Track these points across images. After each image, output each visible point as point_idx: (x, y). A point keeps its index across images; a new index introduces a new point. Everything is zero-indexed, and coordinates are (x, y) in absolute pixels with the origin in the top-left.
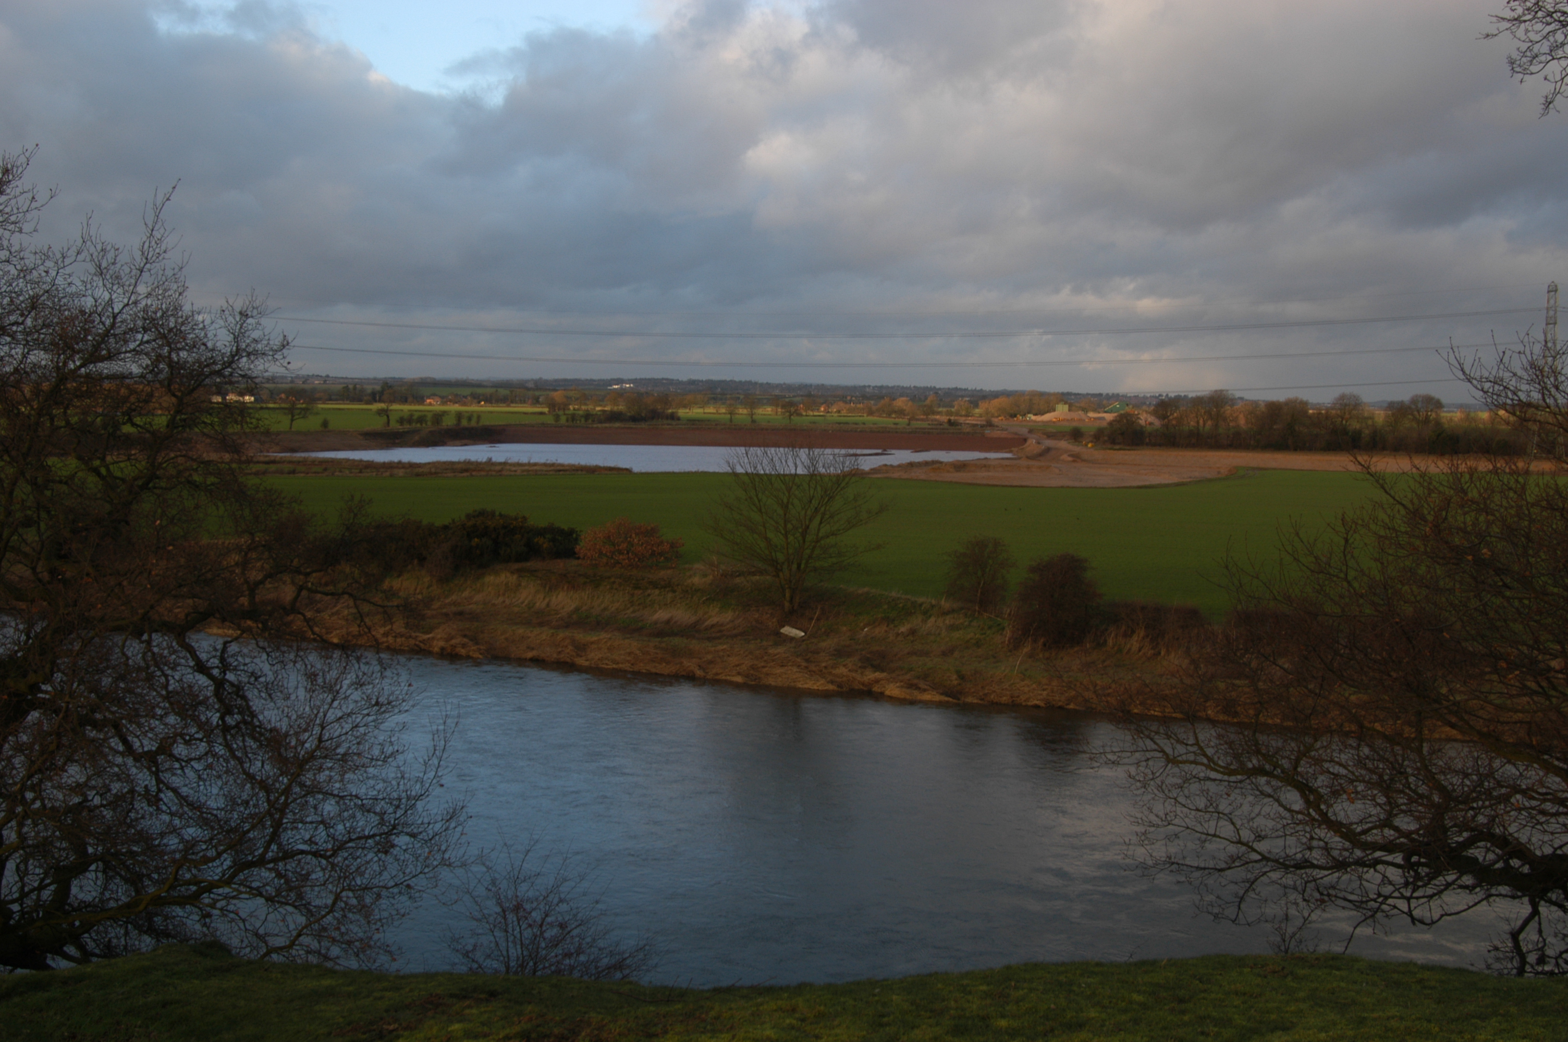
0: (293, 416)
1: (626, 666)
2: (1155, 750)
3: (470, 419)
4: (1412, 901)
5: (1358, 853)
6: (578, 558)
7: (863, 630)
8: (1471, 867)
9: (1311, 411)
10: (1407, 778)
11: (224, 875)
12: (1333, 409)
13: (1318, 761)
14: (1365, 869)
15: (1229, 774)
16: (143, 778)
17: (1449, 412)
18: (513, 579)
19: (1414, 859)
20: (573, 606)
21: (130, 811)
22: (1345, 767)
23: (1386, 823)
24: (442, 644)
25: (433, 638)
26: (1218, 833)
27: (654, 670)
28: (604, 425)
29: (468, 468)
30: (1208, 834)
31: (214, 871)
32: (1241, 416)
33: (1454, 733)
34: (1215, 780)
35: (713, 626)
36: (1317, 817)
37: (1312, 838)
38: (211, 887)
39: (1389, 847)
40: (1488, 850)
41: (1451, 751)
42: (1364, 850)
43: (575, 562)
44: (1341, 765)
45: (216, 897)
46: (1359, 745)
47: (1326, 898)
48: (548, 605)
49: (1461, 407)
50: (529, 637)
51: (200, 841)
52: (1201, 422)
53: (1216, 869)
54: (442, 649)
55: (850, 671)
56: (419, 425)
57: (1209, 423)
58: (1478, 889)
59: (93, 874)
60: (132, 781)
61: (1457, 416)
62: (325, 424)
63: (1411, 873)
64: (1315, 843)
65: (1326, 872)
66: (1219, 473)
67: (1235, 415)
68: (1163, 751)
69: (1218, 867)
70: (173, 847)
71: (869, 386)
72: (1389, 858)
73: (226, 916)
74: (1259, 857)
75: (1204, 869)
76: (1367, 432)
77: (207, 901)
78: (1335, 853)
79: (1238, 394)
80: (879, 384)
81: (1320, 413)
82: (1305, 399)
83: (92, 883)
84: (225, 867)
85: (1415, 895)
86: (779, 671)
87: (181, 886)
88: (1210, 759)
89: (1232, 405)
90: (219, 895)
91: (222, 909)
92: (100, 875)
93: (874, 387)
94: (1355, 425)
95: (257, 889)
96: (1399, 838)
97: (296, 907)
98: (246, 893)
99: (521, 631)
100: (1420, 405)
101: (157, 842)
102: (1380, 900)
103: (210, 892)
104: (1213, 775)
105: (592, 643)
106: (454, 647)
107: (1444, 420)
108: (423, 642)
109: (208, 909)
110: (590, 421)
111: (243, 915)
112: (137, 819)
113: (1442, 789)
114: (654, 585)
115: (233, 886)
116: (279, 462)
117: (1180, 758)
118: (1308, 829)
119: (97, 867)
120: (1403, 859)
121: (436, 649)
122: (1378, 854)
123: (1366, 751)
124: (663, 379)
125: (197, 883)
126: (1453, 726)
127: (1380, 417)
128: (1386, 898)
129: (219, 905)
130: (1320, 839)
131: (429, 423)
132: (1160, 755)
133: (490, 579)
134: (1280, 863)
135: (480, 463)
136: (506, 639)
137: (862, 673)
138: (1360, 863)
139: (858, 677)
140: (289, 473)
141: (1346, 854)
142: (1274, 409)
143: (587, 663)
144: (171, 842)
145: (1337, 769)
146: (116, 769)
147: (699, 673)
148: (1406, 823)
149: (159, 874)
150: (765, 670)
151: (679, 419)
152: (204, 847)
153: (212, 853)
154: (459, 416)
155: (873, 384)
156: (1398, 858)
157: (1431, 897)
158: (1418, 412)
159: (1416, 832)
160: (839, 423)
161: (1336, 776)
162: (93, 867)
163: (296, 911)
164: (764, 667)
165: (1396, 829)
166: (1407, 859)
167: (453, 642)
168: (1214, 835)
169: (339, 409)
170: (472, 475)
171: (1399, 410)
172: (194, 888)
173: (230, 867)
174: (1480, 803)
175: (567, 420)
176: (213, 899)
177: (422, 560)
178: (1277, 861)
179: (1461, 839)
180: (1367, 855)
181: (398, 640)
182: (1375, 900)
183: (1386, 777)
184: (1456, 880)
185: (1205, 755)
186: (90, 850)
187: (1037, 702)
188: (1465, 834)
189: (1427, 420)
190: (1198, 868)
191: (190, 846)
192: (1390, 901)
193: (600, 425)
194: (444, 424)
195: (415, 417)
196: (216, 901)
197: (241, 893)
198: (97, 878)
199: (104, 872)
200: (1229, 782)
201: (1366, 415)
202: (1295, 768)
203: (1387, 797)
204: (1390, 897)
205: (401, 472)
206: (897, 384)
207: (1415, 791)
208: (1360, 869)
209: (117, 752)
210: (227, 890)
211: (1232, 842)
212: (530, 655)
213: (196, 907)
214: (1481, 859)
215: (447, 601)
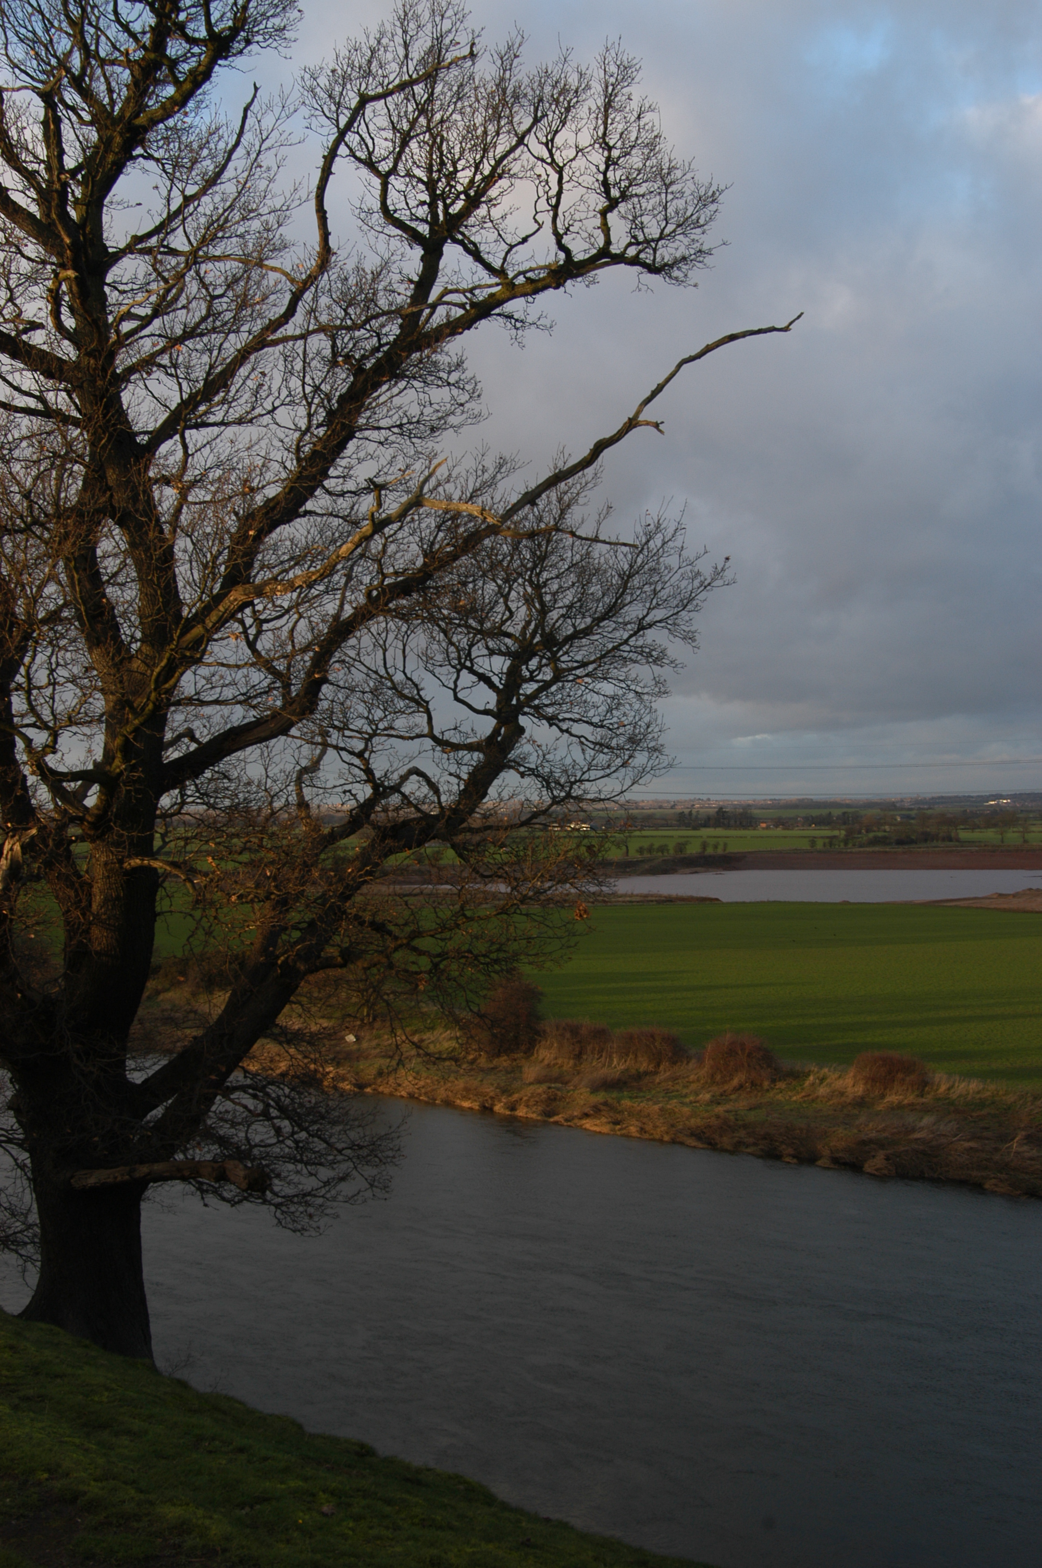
28: (861, 849)
154: (705, 843)
194: (688, 852)
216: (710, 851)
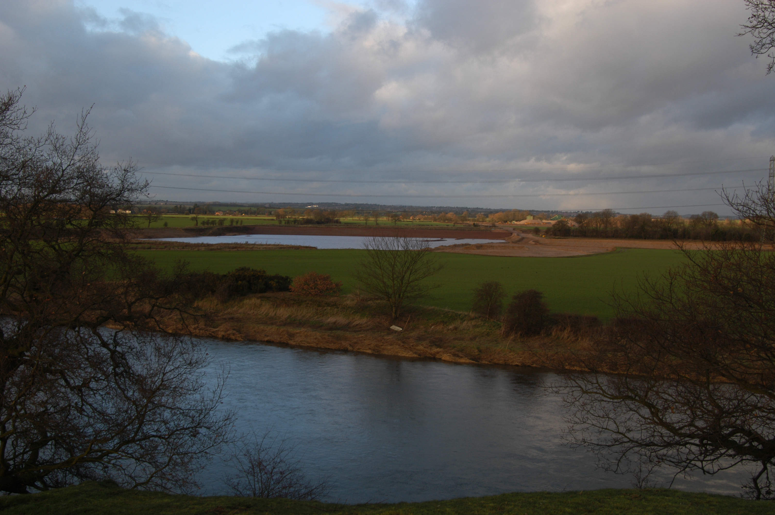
0: (150, 221)
1: (314, 345)
2: (576, 387)
3: (237, 222)
4: (703, 462)
5: (677, 438)
6: (291, 292)
7: (431, 327)
8: (733, 445)
9: (653, 220)
10: (702, 402)
11: (114, 447)
12: (664, 218)
13: (657, 393)
14: (680, 447)
15: (613, 399)
16: (75, 399)
17: (721, 220)
18: (258, 301)
19: (705, 441)
20: (287, 316)
21: (68, 415)
22: (671, 396)
23: (691, 424)
24: (223, 333)
25: (218, 330)
26: (608, 427)
27: (328, 347)
28: (303, 226)
29: (236, 247)
30: (603, 428)
31: (111, 445)
32: (618, 222)
33: (724, 379)
34: (606, 401)
35: (357, 325)
36: (657, 420)
37: (655, 431)
38: (108, 453)
39: (692, 436)
40: (741, 437)
41: (724, 388)
42: (680, 437)
43: (289, 293)
44: (669, 395)
45: (110, 458)
46: (677, 385)
47: (661, 460)
48: (275, 315)
49: (727, 217)
50: (266, 330)
51: (103, 430)
52: (599, 225)
53: (606, 445)
54: (223, 336)
55: (425, 347)
56: (212, 225)
57: (603, 225)
58: (737, 456)
59: (50, 446)
60: (70, 400)
61: (725, 222)
62: (166, 224)
63: (704, 448)
64: (656, 434)
65: (661, 448)
66: (607, 250)
67: (615, 222)
68: (580, 387)
69: (608, 445)
70: (89, 434)
71: (434, 207)
72: (692, 441)
73: (116, 467)
74: (628, 440)
75: (601, 445)
76: (680, 230)
77: (106, 460)
78: (666, 439)
79: (617, 211)
80: (439, 206)
81: (657, 221)
82: (650, 214)
83: (49, 451)
84: (115, 443)
85: (705, 459)
86: (389, 347)
87: (93, 452)
88: (604, 391)
89: (614, 217)
90: (112, 457)
91: (113, 464)
92: (53, 447)
93: (437, 207)
94: (675, 226)
95: (131, 454)
96: (697, 431)
97: (150, 463)
98: (126, 456)
99: (262, 327)
100: (707, 217)
101: (81, 431)
102: (688, 461)
103: (108, 455)
104: (605, 399)
105: (297, 333)
106: (229, 335)
107: (719, 224)
108: (213, 332)
109: (106, 464)
110: (296, 224)
111: (124, 468)
112: (72, 420)
113: (718, 407)
114: (328, 305)
115: (120, 453)
116: (143, 243)
117: (589, 391)
118: (652, 426)
119: (52, 443)
120: (699, 441)
121: (220, 336)
122: (687, 439)
123: (681, 388)
124: (333, 203)
125: (101, 451)
126: (724, 375)
127: (687, 222)
128: (691, 460)
129: (113, 462)
130: (659, 432)
131: (217, 224)
132: (579, 389)
133: (246, 301)
134: (639, 443)
135: (242, 244)
136: (255, 331)
137: (430, 349)
138: (678, 443)
139: (429, 351)
140: (148, 249)
141: (671, 439)
142: (635, 219)
143: (294, 343)
144: (89, 431)
145: (666, 396)
146: (61, 394)
147: (350, 348)
148: (700, 424)
149: (82, 446)
150: (382, 347)
151: (340, 223)
152: (105, 433)
153: (109, 436)
154: (232, 221)
155: (436, 206)
156: (697, 441)
157: (713, 460)
158: (706, 220)
159: (705, 428)
160: (420, 225)
161: (666, 400)
162: (50, 443)
163: (150, 465)
164: (382, 345)
165: (696, 427)
166: (701, 441)
167: (229, 332)
168: (606, 429)
169: (173, 217)
170: (238, 250)
171: (697, 219)
172: (99, 454)
173: (118, 443)
174: (738, 414)
175: (285, 223)
176: (109, 459)
177: (213, 292)
178: (637, 442)
179: (728, 432)
180: (681, 439)
181: (201, 331)
182: (685, 462)
183: (691, 401)
184: (726, 452)
185: (602, 389)
186: (49, 434)
187: (517, 363)
188: (730, 429)
189: (710, 224)
190: (598, 445)
191: (97, 433)
192: (693, 462)
193: (301, 226)
194: (224, 225)
195: (210, 221)
196: (110, 460)
197: (123, 456)
198: (52, 448)
199: (55, 445)
200: (613, 402)
201: (680, 221)
202: (646, 396)
203: (692, 411)
204: (693, 460)
205: (203, 248)
206: (448, 206)
207: (705, 409)
208: (678, 446)
209: (62, 385)
210: (116, 455)
211: (615, 432)
212: (266, 339)
213: (101, 463)
214: (738, 442)
215: (226, 312)
216: (234, 224)
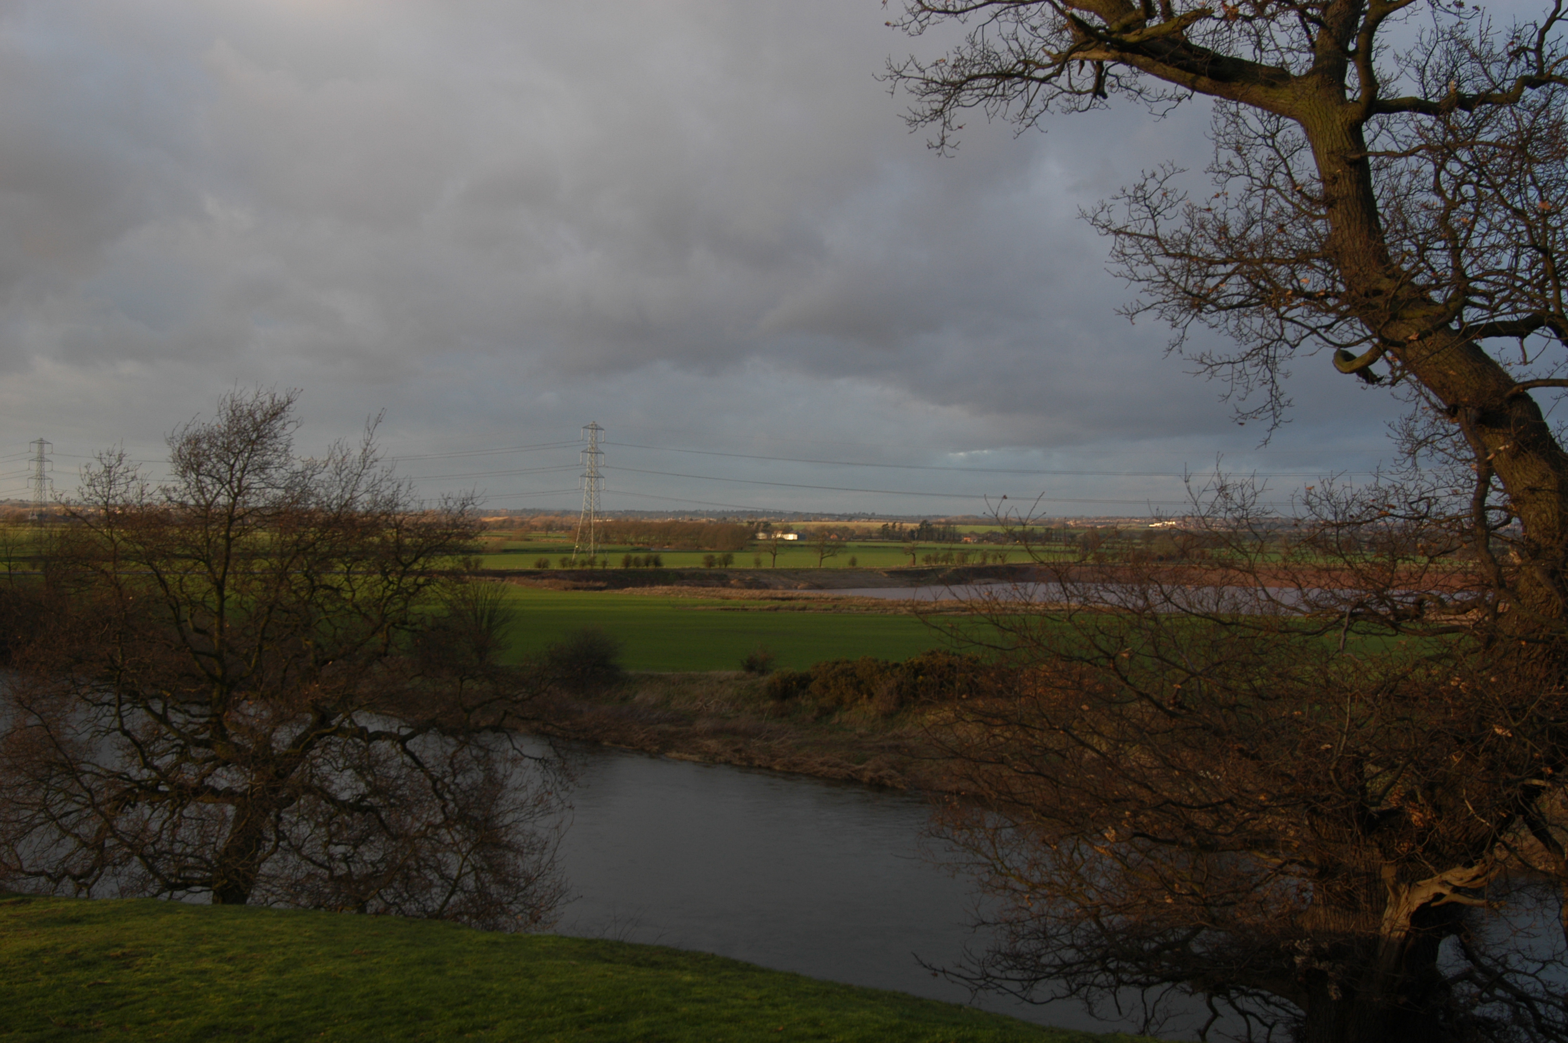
0: (822, 554)
3: (995, 558)
24: (872, 774)
54: (872, 779)
56: (944, 564)
62: (853, 562)
106: (881, 778)
108: (855, 772)
121: (866, 779)
131: (955, 561)
133: (930, 714)
136: (931, 772)
154: (986, 554)
167: (881, 773)
177: (870, 696)
181: (833, 769)
194: (969, 562)
195: (941, 556)
215: (890, 734)
216: (990, 562)
